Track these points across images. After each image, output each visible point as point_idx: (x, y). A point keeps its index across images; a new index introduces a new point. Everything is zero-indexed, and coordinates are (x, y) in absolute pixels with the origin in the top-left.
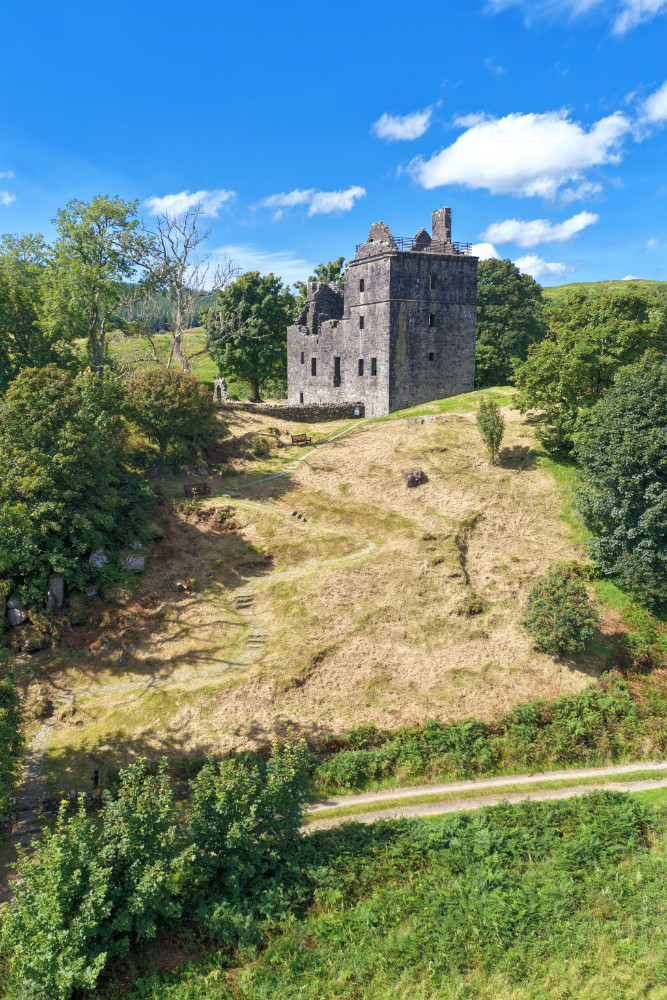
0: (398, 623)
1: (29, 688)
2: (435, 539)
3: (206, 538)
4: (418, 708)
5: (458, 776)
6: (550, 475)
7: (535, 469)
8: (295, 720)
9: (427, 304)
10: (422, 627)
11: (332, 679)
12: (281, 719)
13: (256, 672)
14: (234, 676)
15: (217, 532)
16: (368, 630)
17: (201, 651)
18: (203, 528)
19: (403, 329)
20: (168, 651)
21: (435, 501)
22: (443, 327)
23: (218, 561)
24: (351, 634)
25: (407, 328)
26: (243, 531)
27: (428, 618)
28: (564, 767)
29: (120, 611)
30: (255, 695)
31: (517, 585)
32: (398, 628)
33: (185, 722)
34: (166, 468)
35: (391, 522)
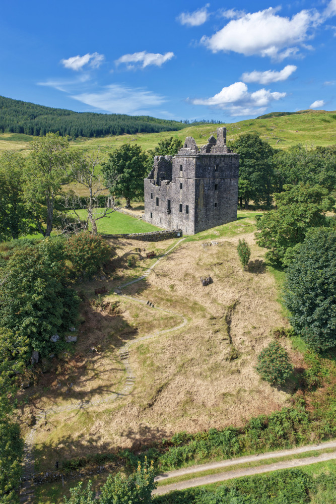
0: (197, 367)
1: (25, 409)
2: (216, 319)
3: (106, 320)
4: (206, 417)
5: (224, 458)
6: (272, 276)
7: (265, 273)
8: (149, 426)
9: (214, 179)
10: (209, 368)
11: (166, 402)
12: (142, 426)
13: (130, 401)
14: (120, 402)
15: (111, 316)
16: (183, 371)
17: (104, 386)
18: (104, 314)
19: (202, 193)
20: (89, 386)
21: (216, 294)
22: (222, 190)
23: (112, 333)
24: (175, 375)
25: (204, 192)
26: (123, 314)
27: (212, 364)
28: (273, 450)
29: (66, 364)
30: (130, 413)
31: (254, 342)
32: (197, 369)
33: (98, 429)
34: (86, 279)
35: (195, 307)
